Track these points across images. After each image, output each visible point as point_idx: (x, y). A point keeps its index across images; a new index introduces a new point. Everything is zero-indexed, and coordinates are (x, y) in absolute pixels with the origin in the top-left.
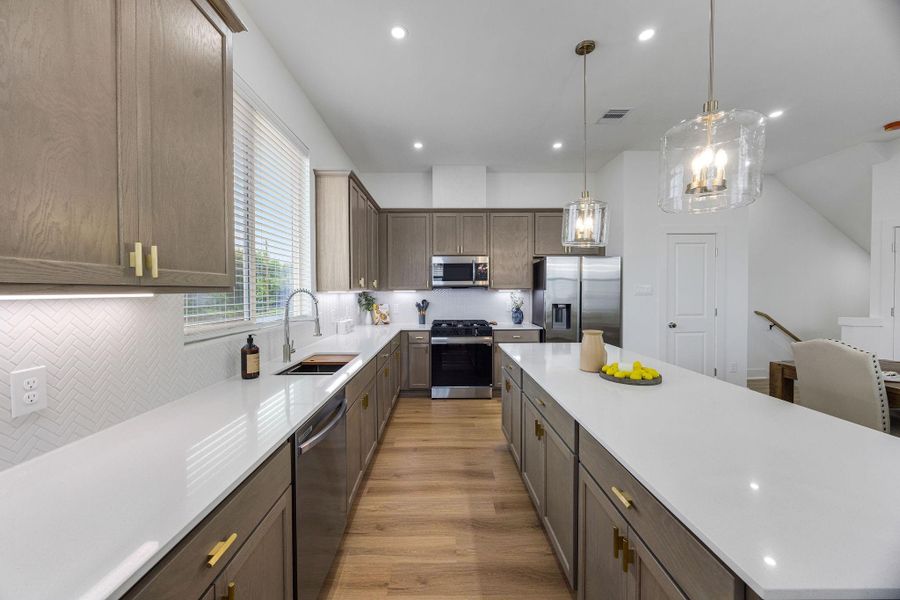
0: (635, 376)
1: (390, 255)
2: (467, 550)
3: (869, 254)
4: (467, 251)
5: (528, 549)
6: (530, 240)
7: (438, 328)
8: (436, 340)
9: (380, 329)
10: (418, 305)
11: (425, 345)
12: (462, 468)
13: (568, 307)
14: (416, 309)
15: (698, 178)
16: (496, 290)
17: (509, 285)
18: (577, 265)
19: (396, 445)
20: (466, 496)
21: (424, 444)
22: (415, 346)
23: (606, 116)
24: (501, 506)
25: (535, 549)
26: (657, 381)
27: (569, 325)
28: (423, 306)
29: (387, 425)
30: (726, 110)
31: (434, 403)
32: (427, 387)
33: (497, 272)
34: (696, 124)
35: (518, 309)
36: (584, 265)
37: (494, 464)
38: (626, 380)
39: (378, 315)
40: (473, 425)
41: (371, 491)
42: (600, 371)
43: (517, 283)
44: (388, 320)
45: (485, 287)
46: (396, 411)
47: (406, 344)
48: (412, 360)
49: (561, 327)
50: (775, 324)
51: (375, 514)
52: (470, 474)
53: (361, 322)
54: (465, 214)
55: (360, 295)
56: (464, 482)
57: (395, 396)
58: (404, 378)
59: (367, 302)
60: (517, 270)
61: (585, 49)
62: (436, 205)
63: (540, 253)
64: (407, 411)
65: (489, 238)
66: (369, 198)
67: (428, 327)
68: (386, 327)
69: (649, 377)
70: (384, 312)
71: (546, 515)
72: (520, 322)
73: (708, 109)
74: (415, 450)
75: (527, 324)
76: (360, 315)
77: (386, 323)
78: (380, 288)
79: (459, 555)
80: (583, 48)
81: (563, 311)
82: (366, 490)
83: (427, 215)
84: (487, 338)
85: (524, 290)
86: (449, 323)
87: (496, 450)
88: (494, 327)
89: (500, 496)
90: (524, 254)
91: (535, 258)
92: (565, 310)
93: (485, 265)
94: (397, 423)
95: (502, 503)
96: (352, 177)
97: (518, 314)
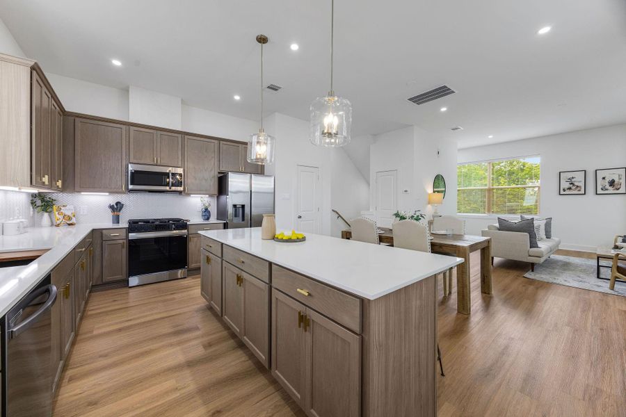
0: (294, 238)
1: (78, 158)
2: (188, 382)
3: (369, 185)
4: (163, 162)
5: (233, 363)
6: (216, 160)
7: (134, 226)
8: (133, 236)
9: (63, 230)
10: (111, 207)
11: (121, 241)
12: (171, 330)
13: (243, 206)
14: (110, 210)
15: (326, 128)
16: (188, 195)
17: (199, 191)
18: (248, 181)
19: (95, 333)
20: (178, 348)
21: (127, 324)
22: (109, 242)
23: (268, 87)
24: (208, 345)
25: (238, 361)
26: (304, 239)
27: (243, 220)
28: (117, 208)
29: (81, 319)
30: (338, 97)
31: (131, 290)
32: (124, 277)
33: (190, 181)
34: (325, 101)
35: (206, 209)
36: (253, 182)
37: (196, 320)
38: (289, 241)
39: (61, 217)
40: (174, 299)
41: (71, 380)
42: (274, 238)
43: (206, 190)
44: (74, 221)
45: (180, 192)
46: (89, 305)
47: (99, 242)
48: (106, 255)
49: (238, 220)
50: (340, 216)
51: (83, 395)
52: (177, 333)
53: (34, 224)
54: (162, 133)
55: (34, 196)
56: (174, 339)
57: (88, 291)
58: (97, 273)
59: (43, 204)
60: (206, 180)
61: (262, 40)
62: (132, 120)
63: (223, 169)
64: (100, 302)
65: (183, 155)
66: (54, 97)
67: (124, 224)
68: (70, 228)
69: (300, 237)
70: (68, 213)
71: (245, 335)
72: (208, 219)
73: (331, 94)
74: (120, 330)
75: (213, 220)
76: (33, 217)
77: (69, 225)
78: (64, 189)
79: (180, 389)
80: (260, 38)
81: (240, 210)
82: (66, 380)
83: (124, 127)
84: (183, 231)
85: (211, 196)
86: (147, 222)
87: (197, 311)
88: (188, 223)
89: (206, 339)
90: (211, 170)
91: (219, 173)
92: (241, 209)
93: (180, 175)
94: (92, 315)
95: (209, 343)
96: (35, 69)
97: (206, 213)
